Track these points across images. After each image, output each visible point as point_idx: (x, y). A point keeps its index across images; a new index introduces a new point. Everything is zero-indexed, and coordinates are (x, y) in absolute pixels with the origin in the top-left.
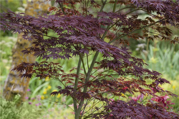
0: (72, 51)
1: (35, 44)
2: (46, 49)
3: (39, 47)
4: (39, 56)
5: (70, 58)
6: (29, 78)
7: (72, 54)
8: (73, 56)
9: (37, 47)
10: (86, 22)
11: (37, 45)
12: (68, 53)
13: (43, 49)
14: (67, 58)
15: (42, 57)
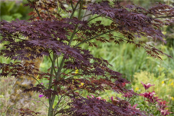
0: (36, 53)
1: (6, 47)
2: (15, 51)
3: (9, 49)
4: (8, 57)
5: (33, 59)
6: (5, 77)
7: (36, 55)
8: (36, 57)
9: (7, 49)
10: (51, 27)
11: (7, 48)
12: (33, 55)
13: (13, 51)
14: (31, 59)
15: (11, 58)
